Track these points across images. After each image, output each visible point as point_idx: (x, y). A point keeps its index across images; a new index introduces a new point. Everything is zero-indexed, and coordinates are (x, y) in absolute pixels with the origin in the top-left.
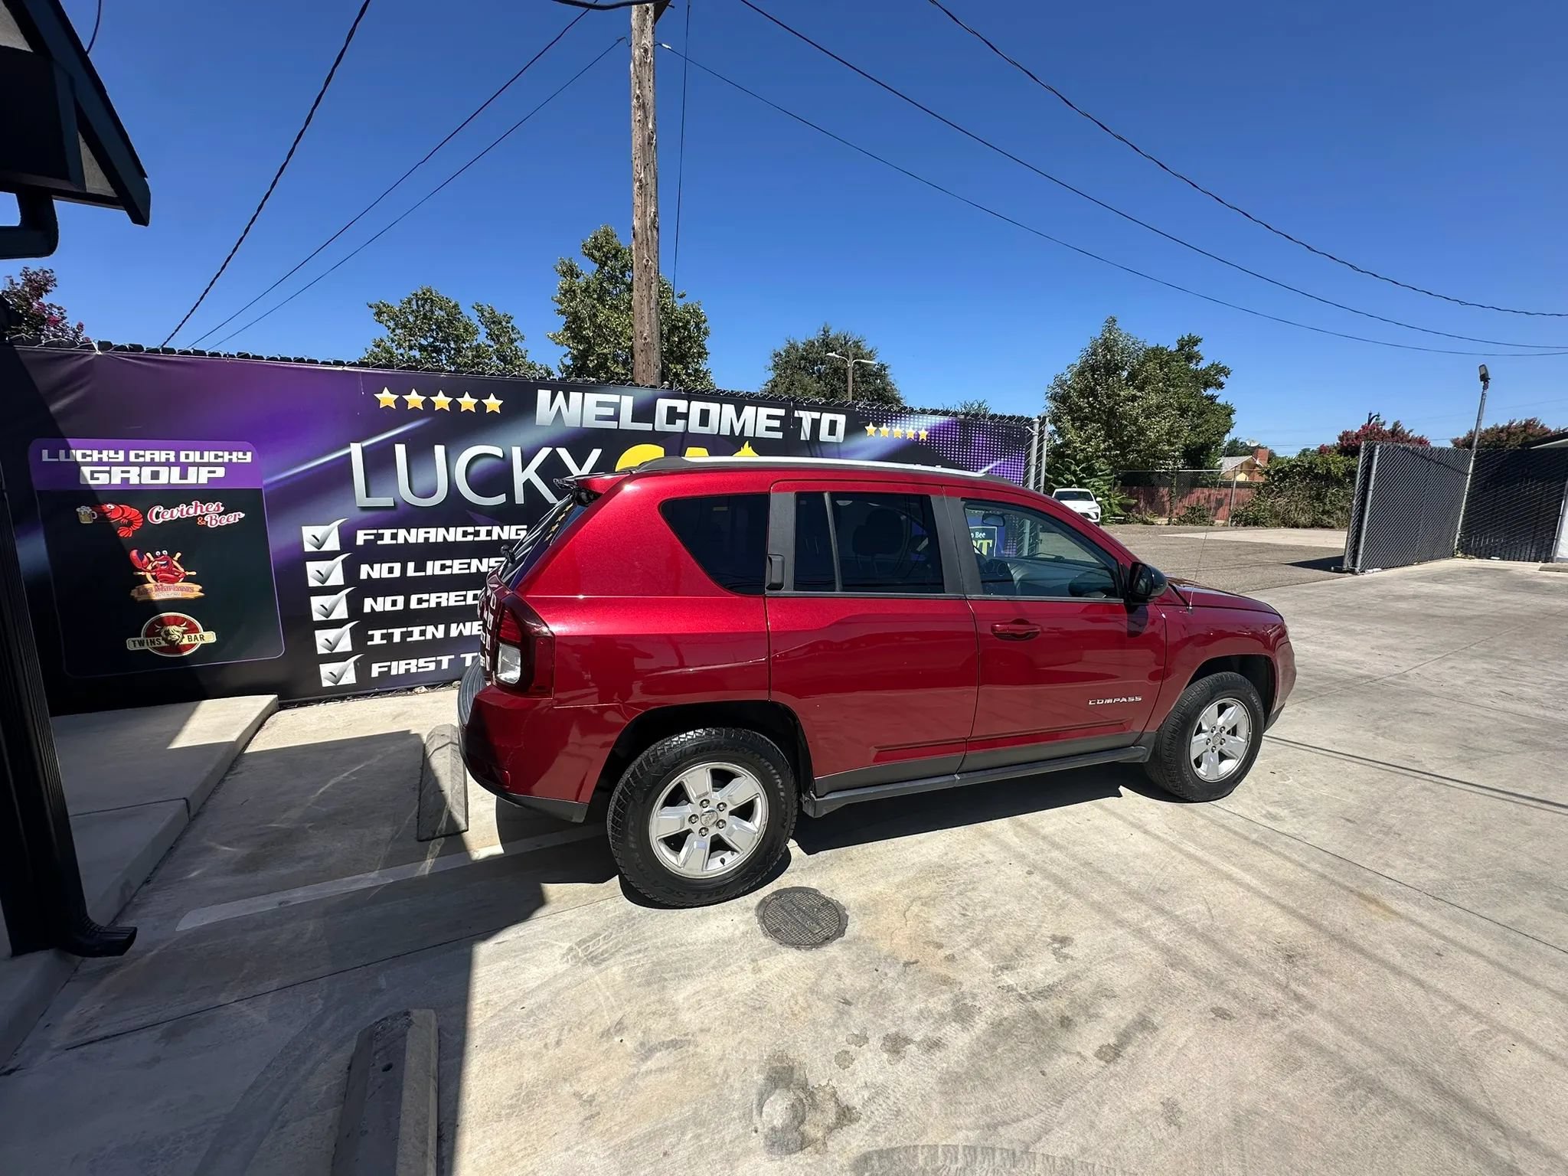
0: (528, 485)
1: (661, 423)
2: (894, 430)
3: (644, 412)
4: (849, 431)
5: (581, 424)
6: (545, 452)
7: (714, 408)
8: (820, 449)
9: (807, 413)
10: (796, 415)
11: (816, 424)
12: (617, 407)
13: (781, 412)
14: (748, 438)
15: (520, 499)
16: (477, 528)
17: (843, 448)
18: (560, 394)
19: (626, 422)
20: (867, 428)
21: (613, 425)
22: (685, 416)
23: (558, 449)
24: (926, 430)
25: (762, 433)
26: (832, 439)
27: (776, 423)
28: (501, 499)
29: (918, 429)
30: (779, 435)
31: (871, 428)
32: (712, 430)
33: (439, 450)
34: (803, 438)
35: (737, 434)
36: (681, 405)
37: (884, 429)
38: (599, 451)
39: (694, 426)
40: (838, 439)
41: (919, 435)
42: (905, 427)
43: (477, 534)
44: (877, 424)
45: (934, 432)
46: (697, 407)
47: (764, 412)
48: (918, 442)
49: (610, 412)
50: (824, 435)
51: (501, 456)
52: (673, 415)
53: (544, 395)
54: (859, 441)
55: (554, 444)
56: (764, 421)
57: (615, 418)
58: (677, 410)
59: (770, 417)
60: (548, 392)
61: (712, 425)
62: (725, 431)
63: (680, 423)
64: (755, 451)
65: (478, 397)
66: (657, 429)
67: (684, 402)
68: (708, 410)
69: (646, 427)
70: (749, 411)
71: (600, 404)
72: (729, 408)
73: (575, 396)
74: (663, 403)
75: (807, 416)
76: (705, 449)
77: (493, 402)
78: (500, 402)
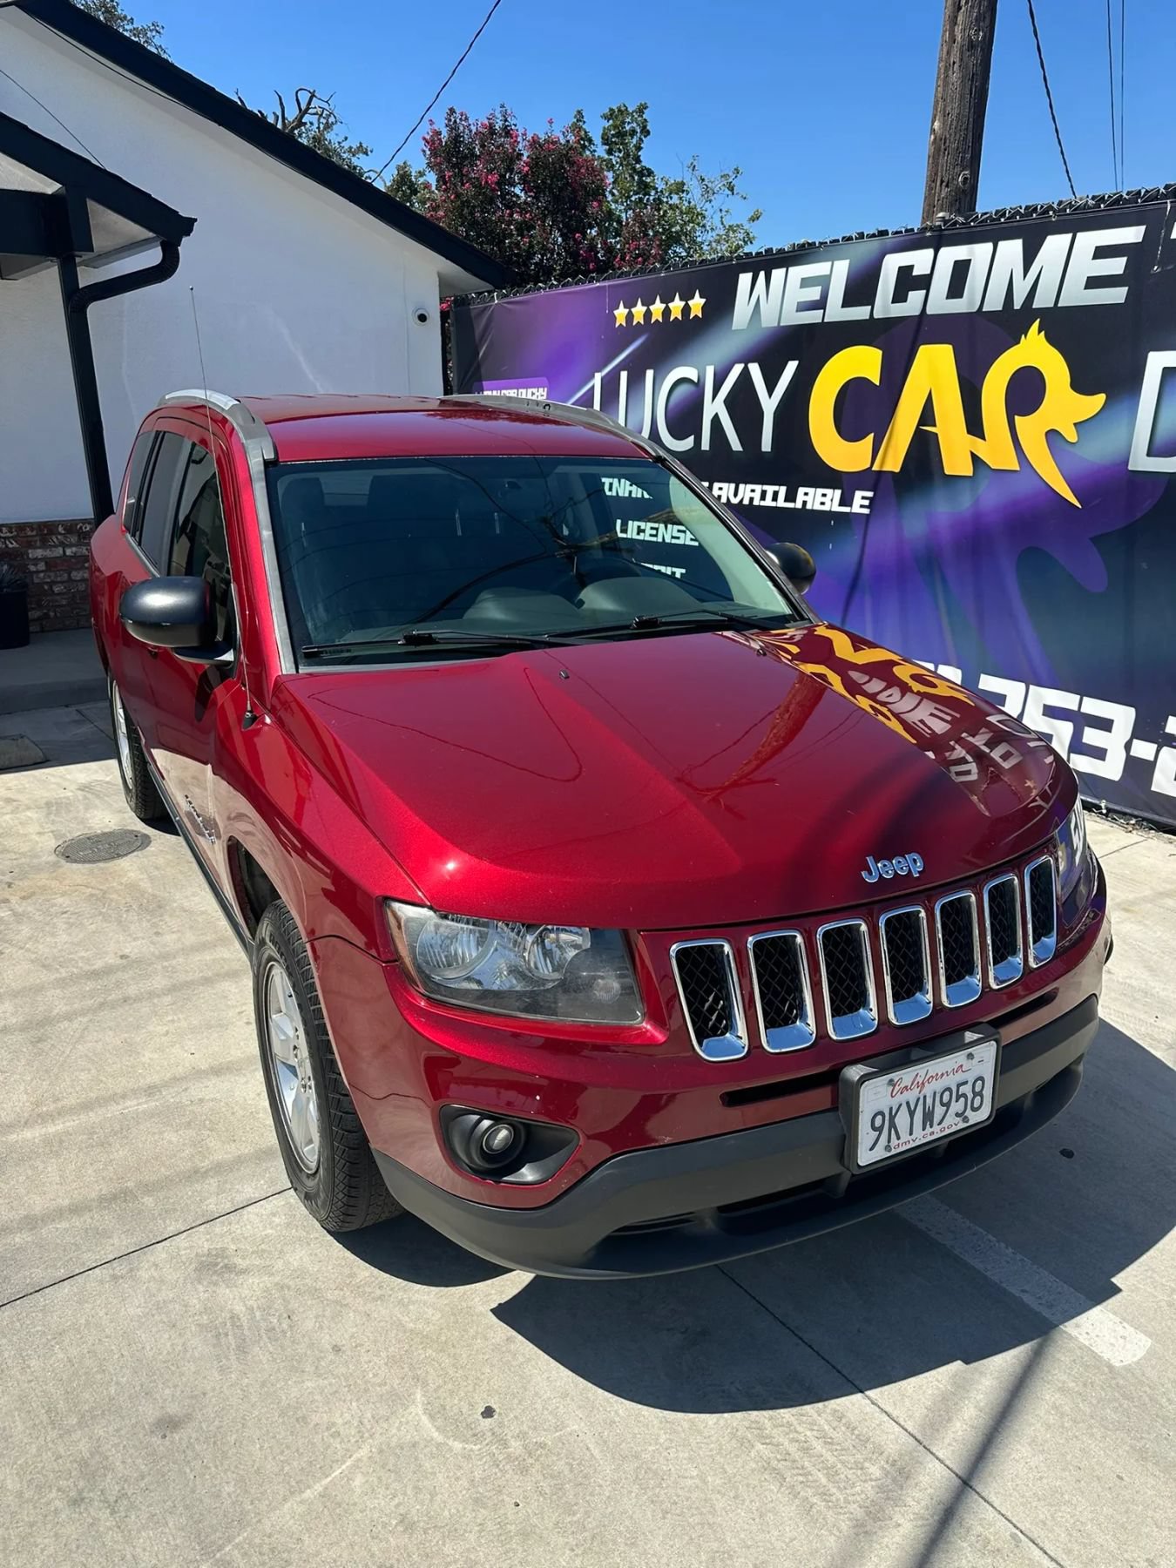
1: (884, 306)
3: (861, 289)
5: (779, 322)
6: (738, 369)
7: (979, 253)
12: (824, 282)
13: (1132, 234)
14: (1042, 313)
15: (706, 442)
18: (762, 274)
19: (836, 312)
21: (814, 317)
22: (925, 282)
23: (750, 366)
25: (1077, 297)
27: (1117, 266)
28: (690, 442)
30: (1118, 295)
32: (969, 305)
33: (650, 374)
35: (1017, 306)
36: (919, 260)
38: (795, 364)
39: (939, 302)
46: (950, 255)
47: (1089, 240)
49: (814, 294)
51: (696, 380)
52: (908, 281)
53: (745, 279)
55: (746, 359)
56: (1085, 265)
57: (821, 304)
58: (915, 273)
59: (1101, 252)
60: (749, 276)
61: (972, 294)
62: (995, 303)
63: (916, 297)
64: (1051, 340)
65: (686, 297)
66: (876, 316)
67: (931, 252)
68: (969, 261)
69: (860, 313)
70: (1055, 245)
71: (806, 283)
72: (1012, 249)
73: (778, 274)
74: (892, 263)
76: (950, 347)
77: (697, 303)
78: (703, 301)
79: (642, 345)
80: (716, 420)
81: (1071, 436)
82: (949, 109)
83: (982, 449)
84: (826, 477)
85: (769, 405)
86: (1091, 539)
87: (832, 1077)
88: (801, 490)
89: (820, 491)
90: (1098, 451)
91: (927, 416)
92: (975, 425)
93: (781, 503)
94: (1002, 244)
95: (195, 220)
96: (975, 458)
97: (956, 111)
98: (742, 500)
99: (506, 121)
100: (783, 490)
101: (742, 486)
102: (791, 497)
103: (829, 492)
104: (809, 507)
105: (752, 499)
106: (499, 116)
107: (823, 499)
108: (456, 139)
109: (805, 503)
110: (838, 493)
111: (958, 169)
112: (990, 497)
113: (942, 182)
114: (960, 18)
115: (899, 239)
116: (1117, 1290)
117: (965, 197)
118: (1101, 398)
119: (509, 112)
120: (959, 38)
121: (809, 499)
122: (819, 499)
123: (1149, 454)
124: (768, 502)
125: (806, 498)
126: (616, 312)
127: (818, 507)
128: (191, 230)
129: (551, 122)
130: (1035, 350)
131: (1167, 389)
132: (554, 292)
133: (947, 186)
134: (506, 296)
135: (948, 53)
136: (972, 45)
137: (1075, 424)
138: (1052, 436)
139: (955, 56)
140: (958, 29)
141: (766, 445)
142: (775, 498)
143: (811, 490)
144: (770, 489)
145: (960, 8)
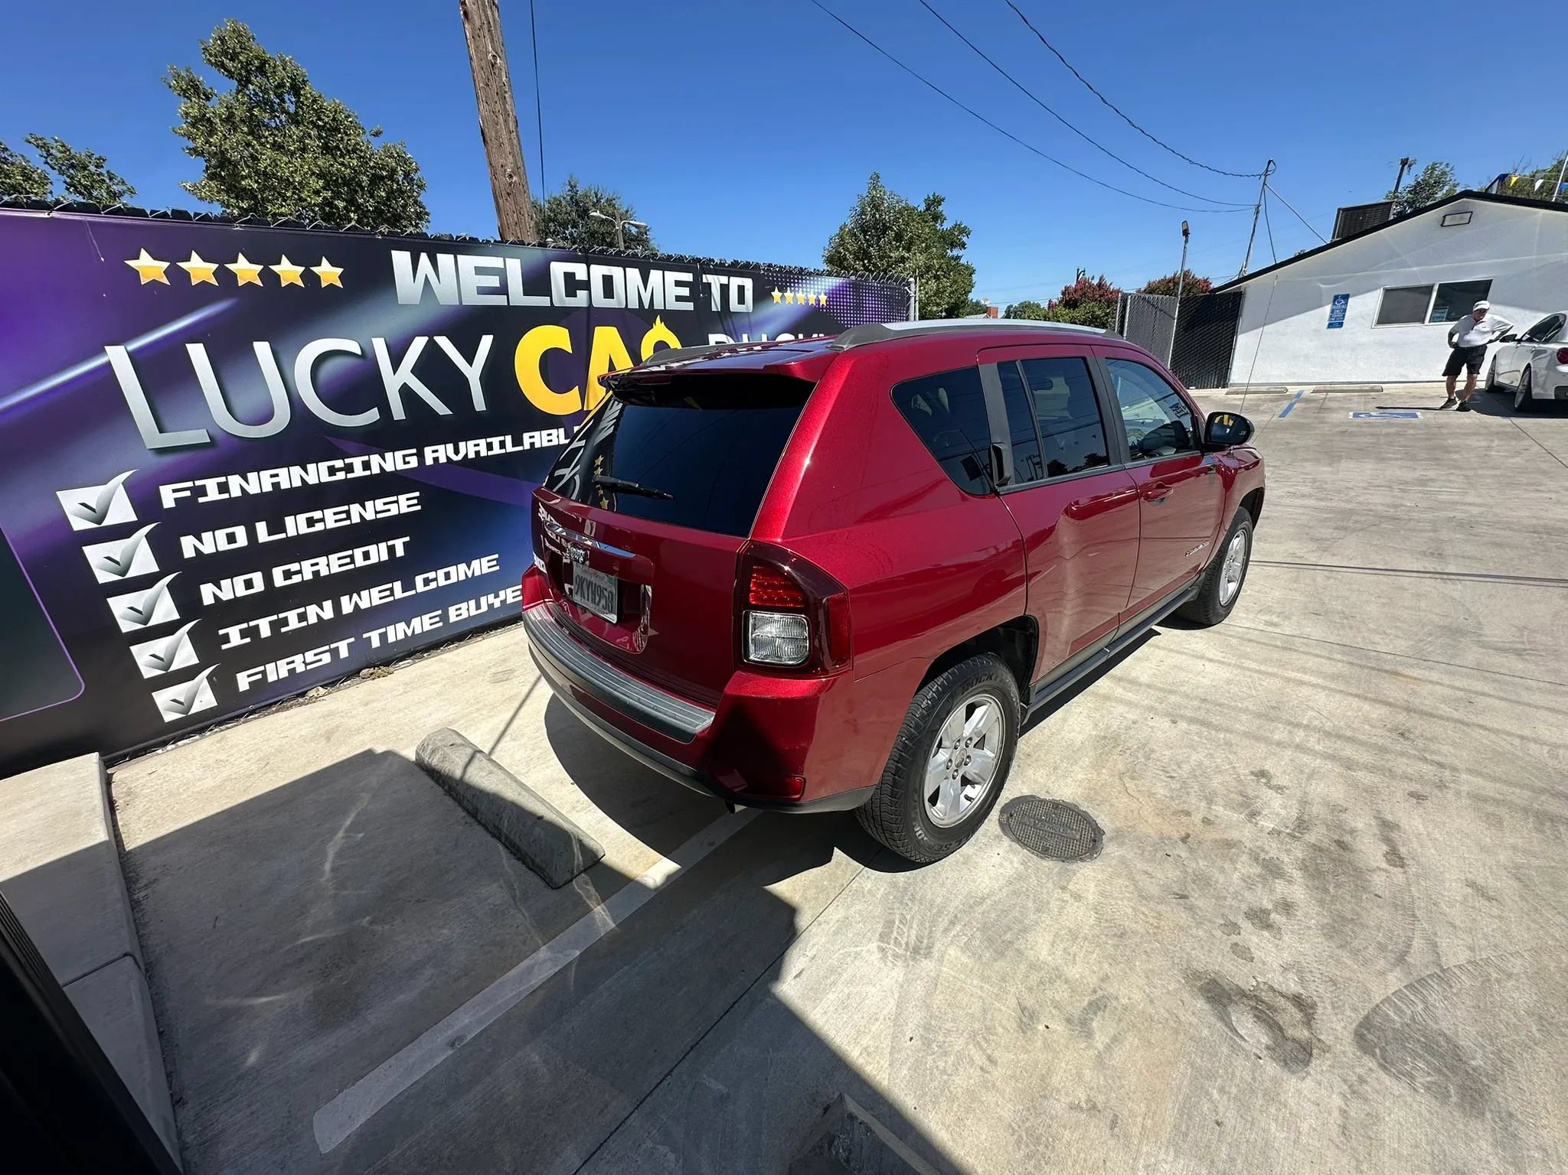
0: (406, 392)
1: (559, 297)
2: (797, 295)
3: (537, 282)
4: (757, 298)
5: (460, 300)
6: (419, 344)
7: (616, 272)
8: (733, 322)
9: (715, 277)
10: (704, 281)
11: (725, 289)
12: (502, 273)
14: (659, 312)
15: (398, 412)
16: (348, 461)
17: (753, 318)
18: (424, 257)
19: (517, 296)
20: (773, 293)
21: (499, 300)
22: (586, 285)
23: (436, 338)
24: (825, 294)
25: (673, 305)
26: (741, 308)
27: (686, 291)
28: (372, 415)
29: (818, 293)
30: (690, 306)
31: (776, 294)
32: (620, 302)
33: (262, 350)
34: (714, 309)
35: (646, 307)
36: (579, 270)
37: (788, 294)
38: (491, 337)
39: (599, 300)
40: (748, 308)
41: (819, 301)
42: (807, 291)
43: (349, 468)
44: (782, 290)
45: (832, 295)
46: (598, 271)
47: (672, 276)
48: (819, 308)
49: (494, 282)
50: (734, 305)
51: (359, 353)
52: (573, 285)
53: (400, 258)
54: (767, 310)
55: (431, 332)
56: (673, 290)
57: (503, 291)
58: (577, 278)
59: (678, 283)
60: (408, 255)
63: (582, 294)
64: (668, 327)
65: (309, 263)
66: (555, 305)
67: (582, 266)
68: (610, 276)
69: (541, 301)
70: (656, 275)
71: (479, 271)
72: (634, 274)
73: (444, 258)
74: (558, 269)
75: (715, 281)
76: (615, 329)
77: (328, 271)
78: (338, 270)
84: (549, 421)
85: (473, 373)
88: (526, 436)
89: (545, 433)
93: (510, 448)
98: (467, 454)
100: (508, 439)
101: (462, 445)
102: (518, 441)
103: (554, 432)
104: (538, 445)
105: (477, 453)
107: (550, 438)
109: (532, 444)
110: (562, 431)
121: (536, 440)
122: (545, 438)
124: (497, 450)
125: (532, 440)
127: (546, 444)
141: (479, 403)
142: (502, 445)
143: (536, 434)
144: (496, 441)
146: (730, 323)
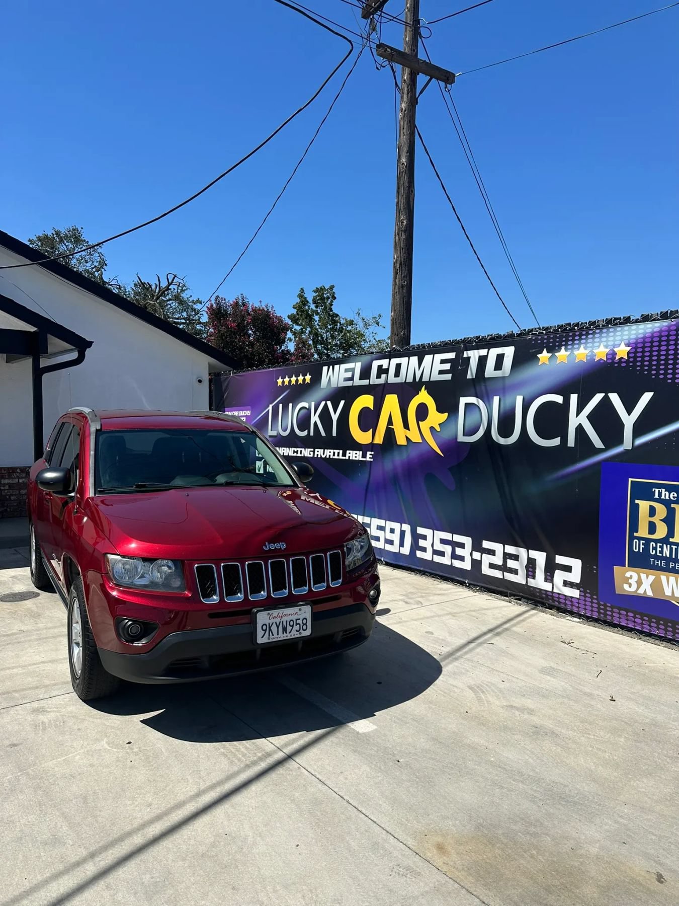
1: (374, 380)
2: (576, 352)
3: (365, 374)
4: (518, 362)
5: (337, 385)
6: (323, 403)
7: (403, 361)
8: (486, 386)
9: (476, 351)
10: (465, 355)
11: (483, 360)
12: (353, 370)
13: (452, 355)
14: (425, 383)
15: (312, 432)
16: (298, 449)
17: (507, 382)
18: (331, 367)
19: (357, 382)
20: (539, 356)
21: (349, 383)
22: (386, 371)
23: (327, 402)
24: (627, 345)
25: (436, 377)
26: (498, 374)
27: (447, 366)
28: (306, 432)
29: (614, 346)
30: (448, 377)
31: (544, 356)
32: (402, 380)
33: (291, 405)
34: (469, 376)
35: (417, 380)
36: (384, 363)
37: (562, 354)
38: (344, 401)
39: (392, 379)
40: (504, 373)
41: (614, 354)
42: (593, 347)
43: (297, 452)
44: (552, 349)
45: (638, 348)
46: (395, 361)
47: (439, 357)
48: (613, 363)
49: (349, 375)
50: (490, 371)
51: (308, 407)
52: (382, 371)
53: (325, 368)
54: (528, 372)
55: (326, 399)
56: (438, 367)
57: (352, 379)
58: (384, 367)
59: (443, 362)
60: (327, 367)
61: (402, 376)
62: (410, 379)
63: (384, 377)
64: (429, 393)
65: (304, 375)
66: (371, 383)
67: (388, 360)
68: (401, 364)
69: (365, 382)
70: (428, 358)
71: (346, 370)
72: (414, 360)
73: (337, 367)
74: (376, 364)
75: (474, 355)
76: (396, 395)
77: (308, 377)
78: (310, 376)
79: (288, 393)
80: (315, 423)
81: (438, 429)
82: (396, 308)
83: (410, 434)
84: (356, 446)
85: (335, 417)
86: (449, 469)
87: (249, 612)
88: (348, 452)
89: (355, 452)
90: (447, 435)
91: (390, 422)
92: (406, 426)
93: (341, 457)
94: (411, 358)
95: (93, 342)
96: (407, 438)
97: (398, 309)
98: (326, 456)
99: (244, 300)
100: (341, 452)
101: (326, 450)
102: (344, 455)
103: (357, 452)
104: (351, 458)
105: (330, 456)
106: (240, 298)
107: (356, 455)
108: (219, 309)
109: (349, 457)
110: (361, 452)
111: (401, 330)
112: (413, 453)
113: (395, 334)
114: (398, 276)
115: (378, 355)
116: (375, 715)
117: (406, 339)
118: (446, 414)
119: (245, 297)
120: (398, 283)
121: (351, 455)
122: (354, 455)
123: (464, 435)
124: (336, 457)
125: (349, 455)
126: (278, 380)
127: (354, 458)
128: (91, 346)
129: (261, 302)
130: (424, 397)
131: (467, 409)
132: (255, 372)
133: (397, 336)
134: (235, 373)
135: (395, 289)
136: (403, 287)
137: (439, 424)
138: (432, 429)
139: (397, 290)
140: (397, 281)
141: (334, 434)
142: (338, 455)
143: (351, 452)
144: (337, 451)
145: (397, 273)
146: (483, 388)
